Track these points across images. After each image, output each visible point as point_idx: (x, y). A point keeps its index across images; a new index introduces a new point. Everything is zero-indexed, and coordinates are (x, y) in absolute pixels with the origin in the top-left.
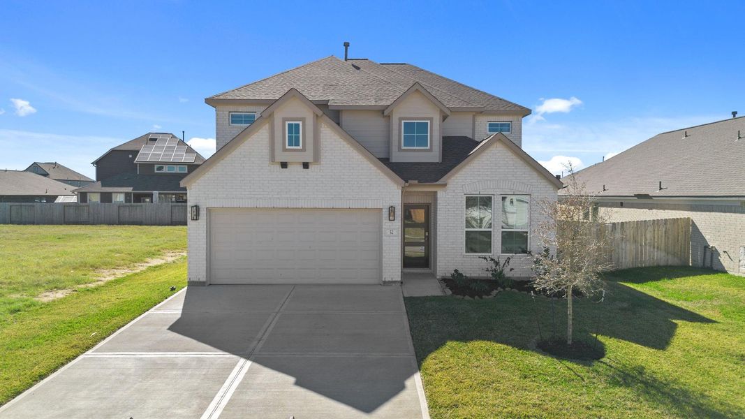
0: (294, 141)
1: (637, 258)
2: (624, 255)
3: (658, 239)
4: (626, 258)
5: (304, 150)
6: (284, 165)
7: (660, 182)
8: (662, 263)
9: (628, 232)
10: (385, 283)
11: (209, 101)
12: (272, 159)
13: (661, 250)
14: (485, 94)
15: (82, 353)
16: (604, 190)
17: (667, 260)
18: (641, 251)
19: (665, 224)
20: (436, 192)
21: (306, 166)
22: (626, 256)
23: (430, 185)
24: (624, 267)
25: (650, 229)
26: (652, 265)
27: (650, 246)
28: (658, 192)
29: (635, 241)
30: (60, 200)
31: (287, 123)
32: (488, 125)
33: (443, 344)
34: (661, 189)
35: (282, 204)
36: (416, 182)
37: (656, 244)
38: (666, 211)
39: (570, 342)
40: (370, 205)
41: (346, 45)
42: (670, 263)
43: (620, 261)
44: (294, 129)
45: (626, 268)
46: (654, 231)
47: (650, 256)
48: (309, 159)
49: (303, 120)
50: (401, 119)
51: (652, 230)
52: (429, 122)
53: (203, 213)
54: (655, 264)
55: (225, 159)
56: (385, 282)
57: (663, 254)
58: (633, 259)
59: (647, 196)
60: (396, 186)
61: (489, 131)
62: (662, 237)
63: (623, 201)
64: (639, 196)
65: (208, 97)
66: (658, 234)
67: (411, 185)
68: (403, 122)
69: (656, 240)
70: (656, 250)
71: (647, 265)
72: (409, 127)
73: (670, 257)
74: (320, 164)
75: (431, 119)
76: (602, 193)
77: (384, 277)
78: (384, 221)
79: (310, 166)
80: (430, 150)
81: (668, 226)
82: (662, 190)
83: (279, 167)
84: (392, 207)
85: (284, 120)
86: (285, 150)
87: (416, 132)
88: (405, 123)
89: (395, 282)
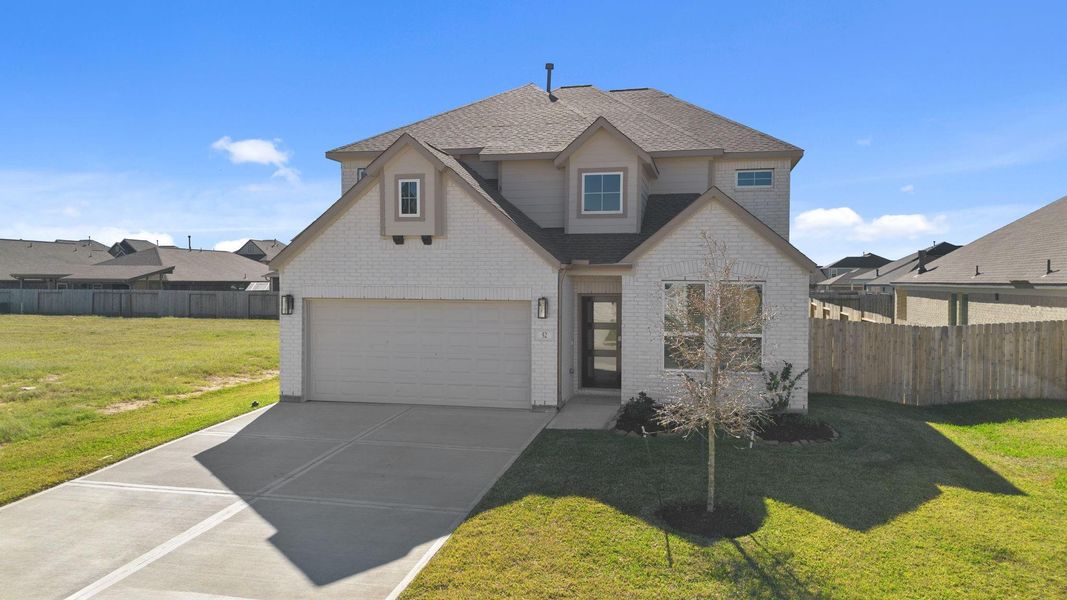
0: (409, 206)
1: (985, 385)
2: (962, 381)
3: (1024, 357)
4: (965, 385)
5: (422, 218)
6: (399, 240)
7: (1049, 261)
8: (1031, 394)
9: (970, 341)
10: (535, 408)
11: (331, 155)
12: (383, 233)
13: (1029, 373)
14: (744, 127)
15: (69, 480)
16: (978, 274)
17: (1042, 390)
18: (994, 372)
19: (1038, 329)
20: (621, 277)
21: (427, 240)
22: (965, 381)
23: (607, 267)
24: (962, 399)
25: (1009, 338)
26: (1012, 396)
27: (1010, 366)
28: (1044, 278)
29: (983, 358)
30: (252, 287)
31: (400, 182)
32: (736, 176)
33: (519, 497)
34: (1049, 271)
35: (397, 294)
36: (587, 262)
37: (1020, 363)
38: (1054, 309)
39: (710, 508)
40: (514, 295)
41: (550, 67)
42: (1046, 394)
43: (956, 388)
44: (408, 190)
45: (965, 400)
46: (1018, 340)
47: (1009, 381)
48: (430, 231)
49: (422, 177)
50: (581, 171)
51: (1013, 339)
52: (621, 174)
53: (298, 304)
54: (1019, 396)
55: (326, 232)
56: (534, 406)
57: (1034, 379)
58: (979, 386)
59: (1025, 284)
60: (550, 268)
61: (739, 184)
62: (1031, 351)
63: (999, 293)
64: (1016, 283)
65: (330, 150)
66: (1024, 345)
67: (576, 267)
68: (584, 175)
69: (1021, 356)
70: (1020, 372)
71: (1005, 396)
72: (593, 182)
73: (1047, 383)
74: (447, 238)
75: (625, 170)
76: (973, 279)
77: (533, 399)
78: (533, 319)
79: (433, 241)
80: (624, 215)
81: (1043, 333)
82: (1051, 274)
83: (391, 243)
84: (543, 298)
85: (398, 177)
86: (398, 219)
87: (603, 189)
88: (586, 176)
89: (550, 407)
